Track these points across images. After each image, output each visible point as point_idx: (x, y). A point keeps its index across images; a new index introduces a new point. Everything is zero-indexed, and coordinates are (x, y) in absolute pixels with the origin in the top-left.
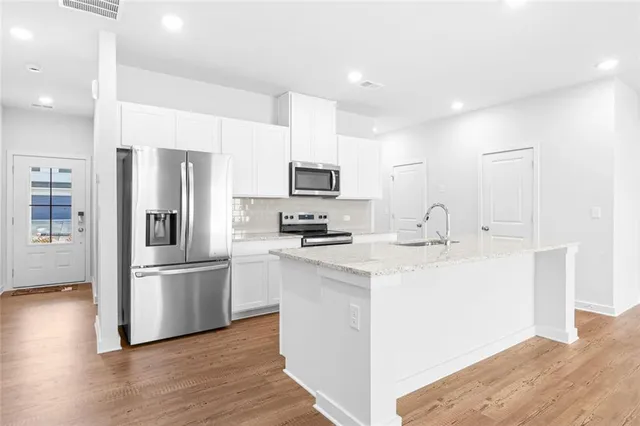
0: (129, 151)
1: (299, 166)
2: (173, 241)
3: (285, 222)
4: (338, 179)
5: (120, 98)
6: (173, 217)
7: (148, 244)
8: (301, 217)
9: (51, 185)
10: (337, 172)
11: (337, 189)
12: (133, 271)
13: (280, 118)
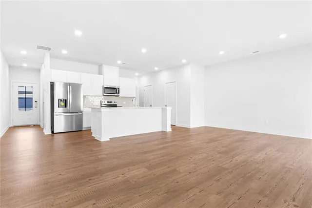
0: (53, 83)
1: (106, 87)
2: (66, 107)
3: (102, 103)
4: (119, 91)
5: (51, 68)
6: (66, 100)
7: (59, 107)
8: (108, 102)
9: (26, 93)
10: (118, 89)
11: (119, 93)
12: (55, 114)
13: (100, 72)
